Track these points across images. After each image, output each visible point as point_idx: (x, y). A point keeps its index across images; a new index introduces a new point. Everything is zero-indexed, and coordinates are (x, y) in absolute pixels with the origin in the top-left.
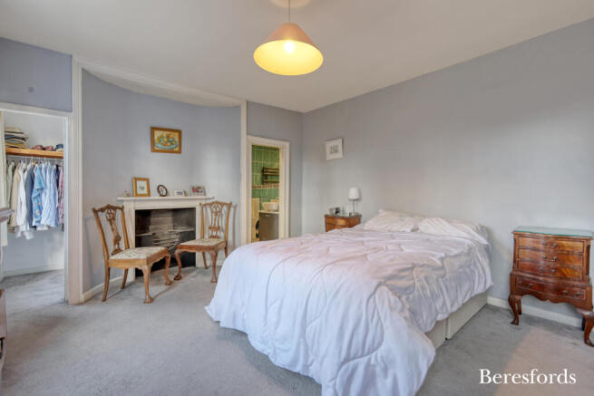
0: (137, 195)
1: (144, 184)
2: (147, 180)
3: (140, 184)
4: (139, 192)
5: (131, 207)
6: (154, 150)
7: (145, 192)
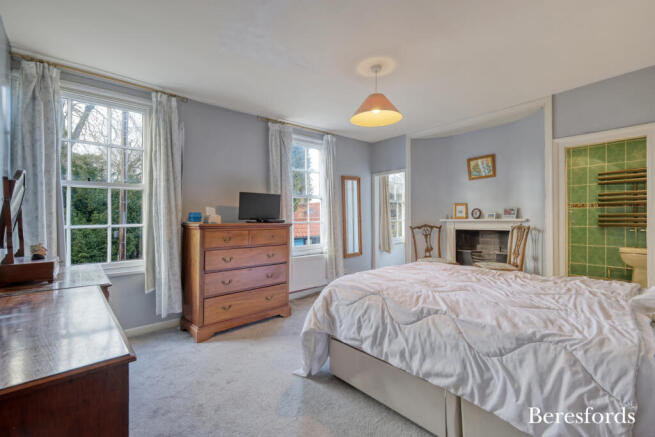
0: (456, 218)
1: (463, 208)
2: (466, 205)
3: (459, 208)
4: (458, 215)
5: (451, 229)
6: (471, 179)
7: (464, 215)
